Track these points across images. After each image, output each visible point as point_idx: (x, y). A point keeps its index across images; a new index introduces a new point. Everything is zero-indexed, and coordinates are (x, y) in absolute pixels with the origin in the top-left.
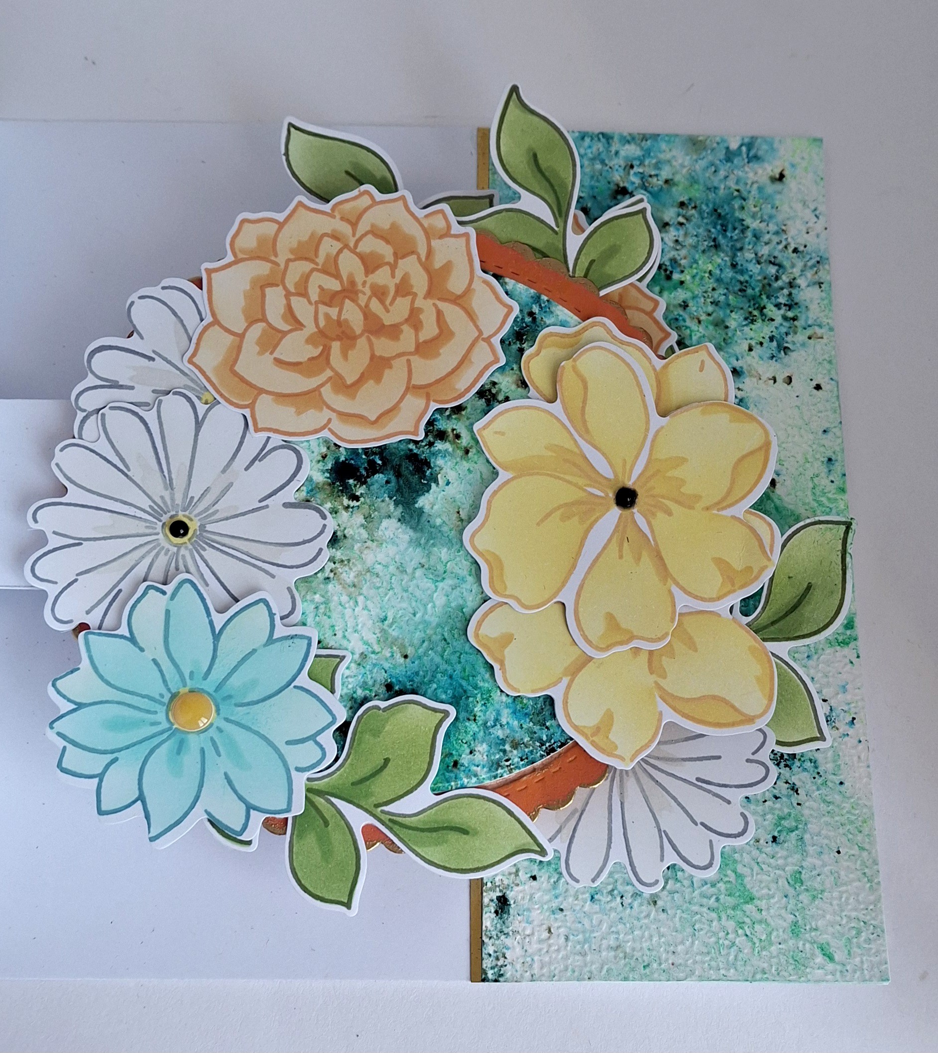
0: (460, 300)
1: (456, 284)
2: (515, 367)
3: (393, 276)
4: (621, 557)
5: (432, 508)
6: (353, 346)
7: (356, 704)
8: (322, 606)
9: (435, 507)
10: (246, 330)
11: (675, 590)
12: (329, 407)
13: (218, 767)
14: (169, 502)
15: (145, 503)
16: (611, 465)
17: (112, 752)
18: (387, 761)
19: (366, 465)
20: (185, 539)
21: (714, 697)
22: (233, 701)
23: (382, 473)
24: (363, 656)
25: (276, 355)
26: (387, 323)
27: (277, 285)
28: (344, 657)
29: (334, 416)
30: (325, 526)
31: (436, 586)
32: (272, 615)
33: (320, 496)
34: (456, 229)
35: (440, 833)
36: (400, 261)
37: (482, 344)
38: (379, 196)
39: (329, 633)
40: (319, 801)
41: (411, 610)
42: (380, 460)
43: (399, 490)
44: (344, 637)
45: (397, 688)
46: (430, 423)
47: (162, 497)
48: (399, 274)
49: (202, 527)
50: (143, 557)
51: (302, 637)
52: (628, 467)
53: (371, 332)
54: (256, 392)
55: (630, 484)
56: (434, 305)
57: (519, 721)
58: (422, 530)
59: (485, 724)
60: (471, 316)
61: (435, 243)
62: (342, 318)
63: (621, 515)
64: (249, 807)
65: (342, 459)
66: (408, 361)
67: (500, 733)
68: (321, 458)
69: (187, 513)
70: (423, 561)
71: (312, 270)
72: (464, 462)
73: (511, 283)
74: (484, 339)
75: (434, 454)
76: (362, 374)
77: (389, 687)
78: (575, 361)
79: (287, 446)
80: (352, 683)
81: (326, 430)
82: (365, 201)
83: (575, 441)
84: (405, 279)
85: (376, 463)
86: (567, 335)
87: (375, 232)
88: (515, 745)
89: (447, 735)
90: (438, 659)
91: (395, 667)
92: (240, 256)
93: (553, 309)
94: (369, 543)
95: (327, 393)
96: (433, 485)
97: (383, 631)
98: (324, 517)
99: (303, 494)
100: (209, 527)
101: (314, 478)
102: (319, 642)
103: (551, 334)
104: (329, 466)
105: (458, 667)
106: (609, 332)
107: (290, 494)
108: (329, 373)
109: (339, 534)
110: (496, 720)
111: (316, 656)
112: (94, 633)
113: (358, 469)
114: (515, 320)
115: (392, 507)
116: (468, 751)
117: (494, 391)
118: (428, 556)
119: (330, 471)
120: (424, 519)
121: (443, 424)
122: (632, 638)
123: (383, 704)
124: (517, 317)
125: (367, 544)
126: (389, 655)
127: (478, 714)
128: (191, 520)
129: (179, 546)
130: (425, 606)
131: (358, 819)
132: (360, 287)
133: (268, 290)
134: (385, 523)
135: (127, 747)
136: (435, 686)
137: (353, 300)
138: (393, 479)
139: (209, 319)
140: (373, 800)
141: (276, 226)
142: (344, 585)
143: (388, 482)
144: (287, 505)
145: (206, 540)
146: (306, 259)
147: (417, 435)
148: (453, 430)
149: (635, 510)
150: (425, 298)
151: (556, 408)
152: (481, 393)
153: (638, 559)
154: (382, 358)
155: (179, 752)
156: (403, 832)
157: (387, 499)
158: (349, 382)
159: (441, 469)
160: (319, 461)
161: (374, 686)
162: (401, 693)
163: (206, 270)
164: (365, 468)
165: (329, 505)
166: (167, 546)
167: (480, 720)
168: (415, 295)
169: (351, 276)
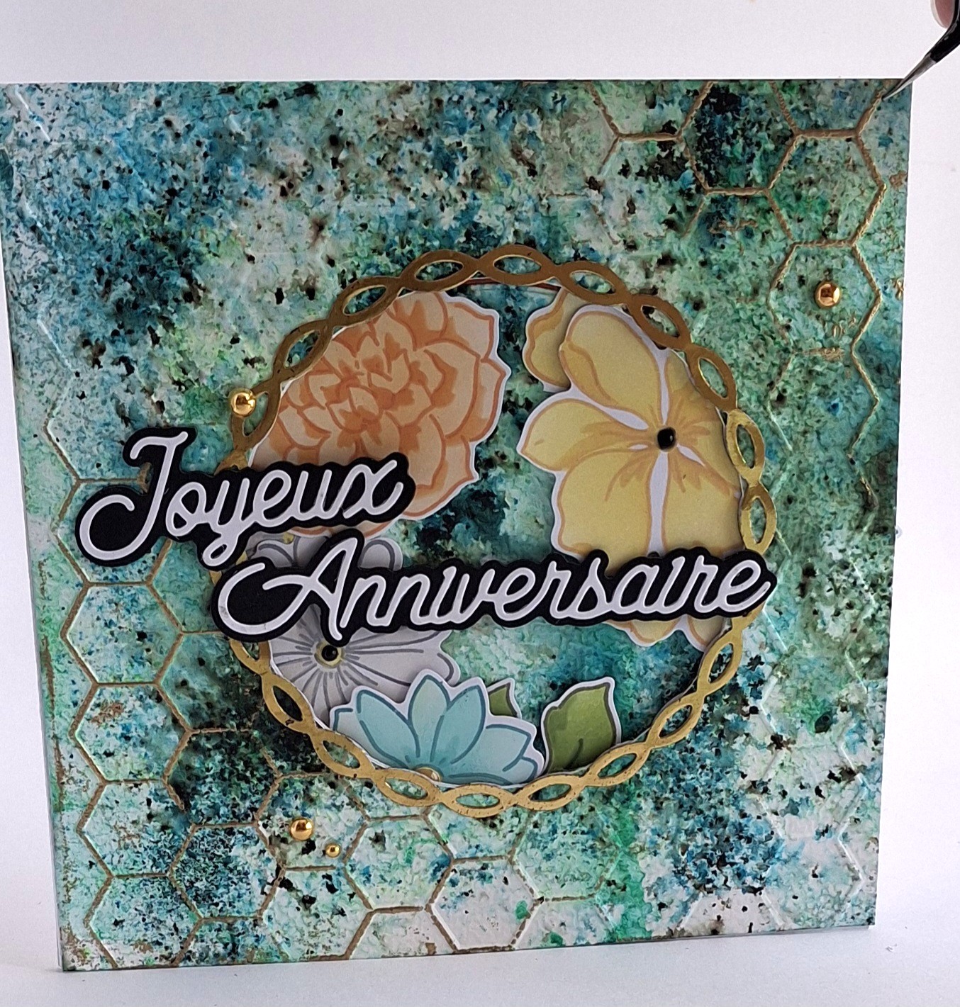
0: (444, 335)
2: (521, 369)
3: (377, 344)
4: (684, 491)
5: (514, 529)
6: (379, 429)
7: (535, 713)
8: (471, 654)
9: (516, 527)
14: (308, 636)
16: (642, 417)
18: (580, 740)
19: (443, 522)
20: (339, 658)
22: (448, 761)
23: (459, 522)
24: (522, 673)
26: (396, 391)
28: (509, 685)
32: (440, 684)
36: (375, 326)
37: (484, 366)
39: (487, 670)
42: (453, 512)
43: (480, 529)
44: (500, 667)
45: (559, 684)
46: (477, 458)
47: (301, 636)
51: (472, 688)
52: (656, 412)
53: (387, 407)
55: (664, 425)
56: (426, 351)
57: (663, 658)
59: (638, 675)
60: (462, 345)
62: (356, 406)
63: (669, 455)
65: (421, 527)
66: (432, 417)
67: (652, 675)
68: (403, 536)
72: (520, 476)
74: (482, 361)
75: (493, 483)
77: (553, 686)
78: (568, 340)
79: (374, 542)
80: (524, 698)
83: (603, 412)
84: (388, 339)
85: (449, 516)
86: (548, 315)
89: (616, 699)
90: (579, 646)
91: (550, 669)
93: (525, 294)
96: (505, 510)
97: (526, 646)
101: (408, 555)
102: (485, 682)
103: (536, 321)
104: (415, 539)
105: (597, 644)
110: (645, 667)
111: (489, 694)
113: (439, 530)
114: (500, 324)
115: (482, 546)
116: (636, 701)
117: (512, 399)
119: (418, 542)
121: (485, 455)
123: (557, 704)
126: (540, 663)
127: (630, 670)
129: (337, 666)
132: (355, 369)
136: (587, 667)
137: (357, 386)
138: (471, 523)
143: (468, 527)
147: (472, 478)
148: (497, 453)
149: (678, 445)
150: (415, 350)
151: (574, 392)
152: (505, 409)
153: (698, 485)
154: (407, 426)
157: (475, 541)
159: (504, 492)
160: (404, 540)
161: (541, 691)
162: (565, 687)
164: (444, 525)
166: (328, 670)
167: (634, 674)
168: (405, 351)
169: (341, 363)
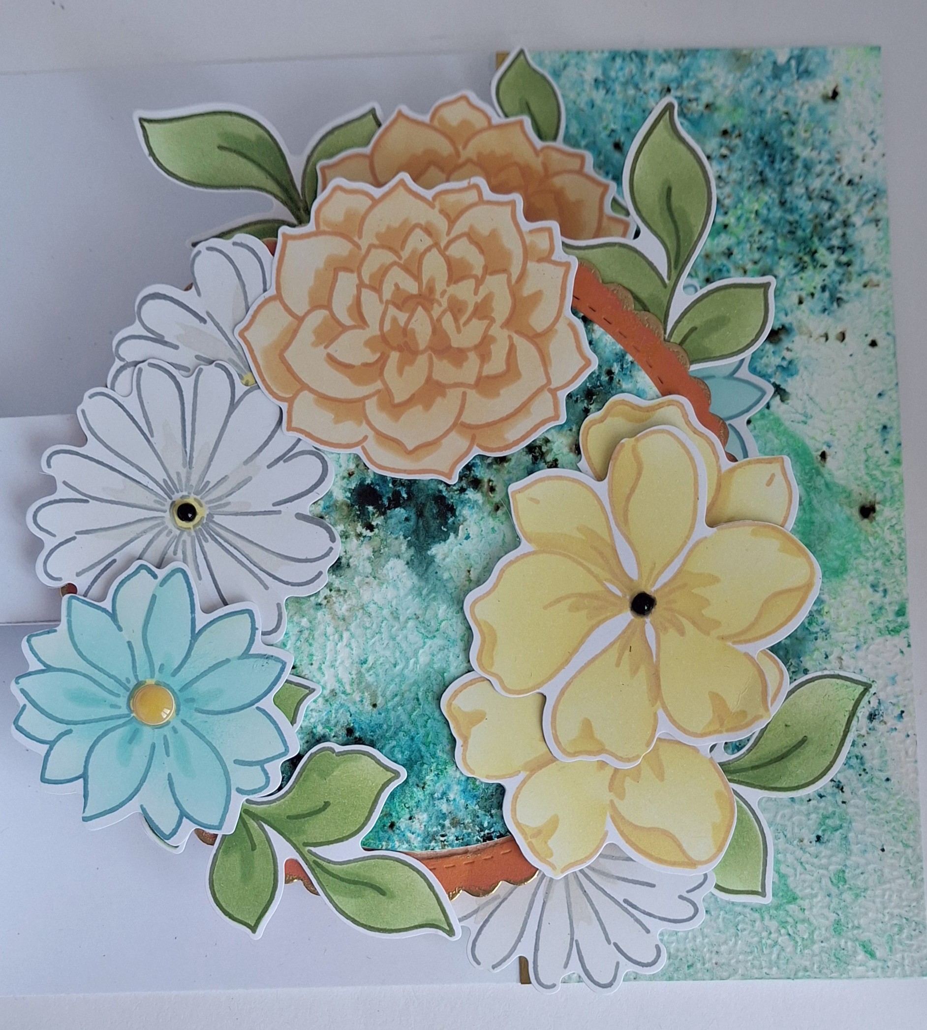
0: (538, 339)
1: (539, 320)
2: (574, 428)
3: (476, 293)
4: (618, 665)
5: (444, 559)
6: (411, 362)
7: (313, 739)
8: (306, 633)
9: (448, 560)
10: (307, 314)
11: (661, 713)
12: (369, 423)
13: (164, 765)
14: (184, 480)
15: (160, 476)
16: (639, 564)
17: (68, 723)
18: (327, 804)
19: (390, 495)
20: (190, 525)
21: (665, 832)
22: (195, 706)
23: (404, 508)
24: (334, 693)
25: (330, 350)
26: (455, 344)
27: (352, 271)
28: (314, 690)
29: (372, 434)
30: (331, 549)
31: (424, 643)
32: (254, 629)
33: (336, 516)
34: (560, 254)
35: (358, 887)
36: (488, 277)
37: (547, 395)
38: (488, 194)
39: (306, 661)
40: (252, 824)
41: (393, 662)
42: (407, 493)
43: (416, 532)
44: (320, 668)
45: (357, 734)
46: (468, 467)
47: (178, 474)
48: (483, 292)
49: (210, 516)
50: (145, 532)
51: (277, 659)
52: (655, 572)
53: (434, 351)
54: (299, 386)
55: (651, 590)
56: (510, 337)
57: (467, 800)
58: (427, 580)
59: (432, 795)
60: (545, 360)
61: (532, 266)
62: (410, 327)
63: (632, 620)
64: (183, 814)
65: (368, 481)
66: (464, 394)
67: (444, 807)
68: (346, 475)
69: (198, 497)
70: (419, 612)
71: (394, 263)
72: (491, 519)
73: (598, 331)
74: (551, 391)
75: (463, 502)
76: (413, 395)
77: (350, 731)
78: (637, 440)
79: (317, 453)
80: (315, 718)
81: (359, 447)
82: (471, 197)
83: (610, 529)
84: (488, 298)
85: (400, 495)
86: (639, 408)
87: (471, 236)
88: (455, 823)
89: (392, 796)
90: (404, 718)
91: (361, 713)
92: (323, 227)
93: (634, 373)
94: (371, 579)
95: (371, 406)
96: (452, 535)
97: (359, 673)
98: (333, 539)
99: (319, 509)
100: (217, 518)
101: (335, 494)
102: (294, 667)
103: (624, 402)
104: (353, 486)
105: (422, 732)
106: (685, 415)
107: (306, 506)
108: (379, 385)
109: (343, 561)
110: (444, 794)
111: (287, 681)
112: (78, 599)
113: (380, 497)
114: (590, 376)
115: (404, 547)
116: (408, 816)
117: (544, 449)
118: (426, 608)
119: (352, 491)
120: (431, 569)
121: (480, 472)
122: (602, 750)
123: (339, 748)
124: (593, 373)
125: (367, 580)
126: (358, 699)
127: (428, 783)
128: (201, 505)
129: (182, 530)
130: (408, 660)
131: (285, 852)
132: (437, 296)
133: (342, 275)
134: (393, 562)
135: (84, 723)
136: (394, 743)
137: (427, 310)
138: (413, 517)
139: (272, 291)
140: (304, 838)
141: (370, 202)
142: (334, 616)
143: (407, 519)
144: (300, 516)
145: (210, 532)
146: (390, 249)
147: (450, 478)
148: (490, 481)
149: (648, 620)
150: (502, 327)
151: (602, 488)
152: (531, 449)
153: (634, 671)
154: (438, 383)
155: (130, 741)
156: (323, 877)
157: (402, 537)
158: (397, 401)
159: (465, 520)
160: (344, 478)
161: (335, 726)
162: (359, 741)
163: (284, 235)
164: (389, 498)
165: (341, 528)
166: (171, 526)
167: (428, 790)
168: (493, 320)
169: (432, 280)
